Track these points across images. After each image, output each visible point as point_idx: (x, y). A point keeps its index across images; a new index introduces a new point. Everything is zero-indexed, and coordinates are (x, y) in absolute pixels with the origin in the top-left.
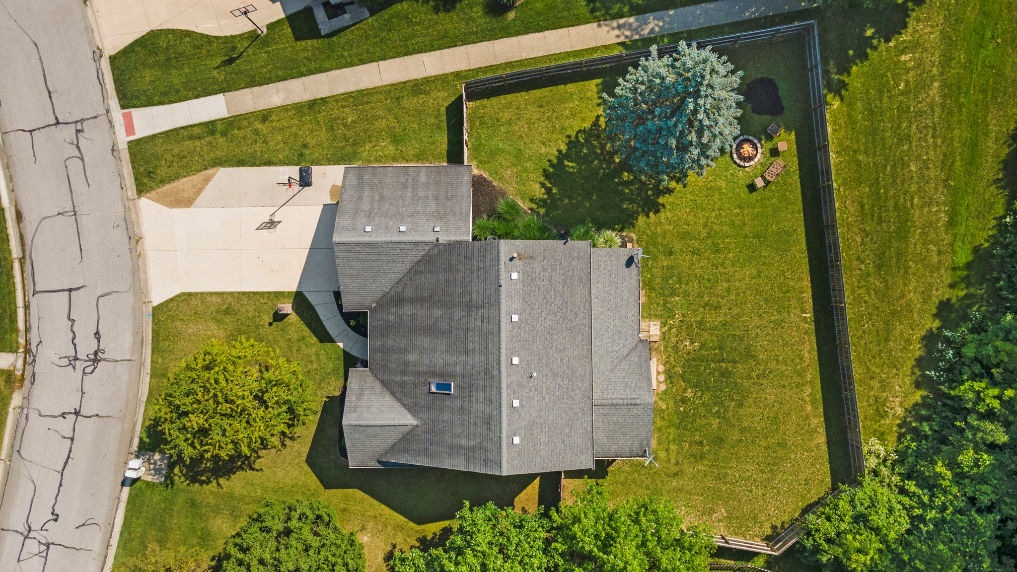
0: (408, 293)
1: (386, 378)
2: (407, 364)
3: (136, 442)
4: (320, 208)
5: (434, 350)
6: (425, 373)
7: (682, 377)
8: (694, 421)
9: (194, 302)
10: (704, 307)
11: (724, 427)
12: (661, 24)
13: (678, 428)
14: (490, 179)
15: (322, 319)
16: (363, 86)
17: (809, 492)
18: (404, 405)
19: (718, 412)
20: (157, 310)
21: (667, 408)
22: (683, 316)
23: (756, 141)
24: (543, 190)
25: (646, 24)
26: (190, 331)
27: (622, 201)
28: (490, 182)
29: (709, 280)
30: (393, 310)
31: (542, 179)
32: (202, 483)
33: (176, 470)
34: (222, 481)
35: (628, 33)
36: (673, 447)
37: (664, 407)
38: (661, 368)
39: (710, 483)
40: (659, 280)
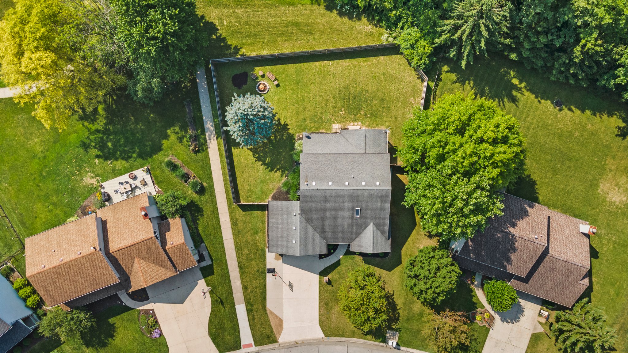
0: (320, 226)
1: (354, 236)
2: (348, 227)
3: (382, 344)
4: (284, 264)
5: (343, 216)
6: (352, 220)
7: (355, 115)
8: (374, 111)
9: (323, 319)
10: (327, 106)
11: (376, 98)
12: (209, 122)
13: (377, 117)
14: (273, 194)
15: (330, 264)
16: (233, 246)
17: (403, 64)
18: (365, 229)
19: (370, 101)
20: (326, 335)
21: (368, 121)
22: (330, 114)
23: (258, 84)
24: (278, 172)
25: (209, 128)
26: (335, 321)
27: (283, 139)
28: (274, 194)
29: (316, 104)
30: (327, 233)
31: (273, 172)
32: (399, 316)
33: (394, 327)
34: (398, 308)
35: (213, 136)
36: (385, 119)
37: (368, 123)
38: (352, 124)
39: (399, 104)
40: (316, 124)
